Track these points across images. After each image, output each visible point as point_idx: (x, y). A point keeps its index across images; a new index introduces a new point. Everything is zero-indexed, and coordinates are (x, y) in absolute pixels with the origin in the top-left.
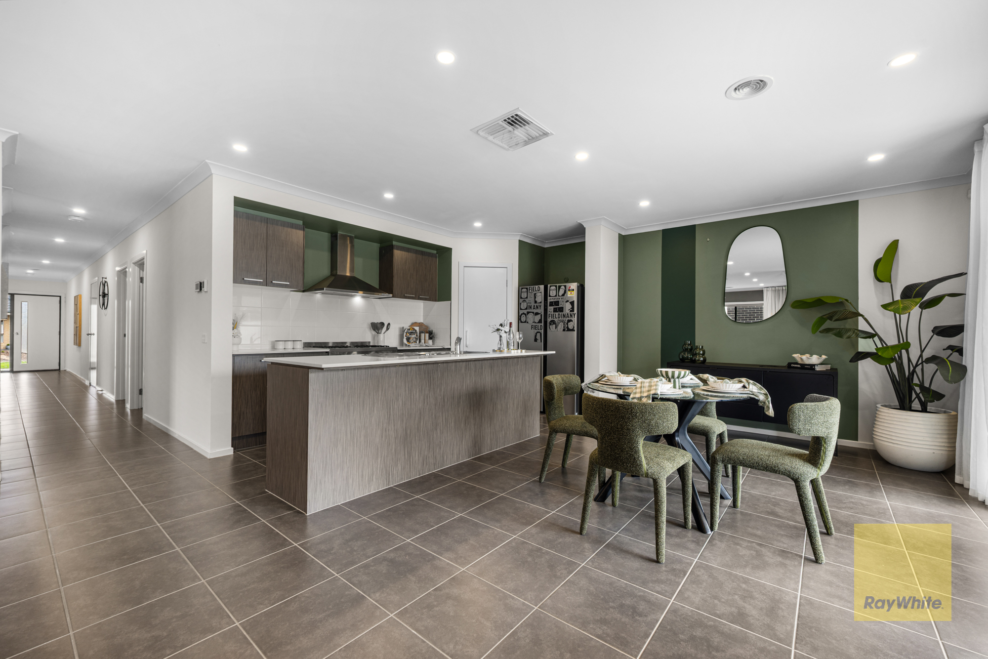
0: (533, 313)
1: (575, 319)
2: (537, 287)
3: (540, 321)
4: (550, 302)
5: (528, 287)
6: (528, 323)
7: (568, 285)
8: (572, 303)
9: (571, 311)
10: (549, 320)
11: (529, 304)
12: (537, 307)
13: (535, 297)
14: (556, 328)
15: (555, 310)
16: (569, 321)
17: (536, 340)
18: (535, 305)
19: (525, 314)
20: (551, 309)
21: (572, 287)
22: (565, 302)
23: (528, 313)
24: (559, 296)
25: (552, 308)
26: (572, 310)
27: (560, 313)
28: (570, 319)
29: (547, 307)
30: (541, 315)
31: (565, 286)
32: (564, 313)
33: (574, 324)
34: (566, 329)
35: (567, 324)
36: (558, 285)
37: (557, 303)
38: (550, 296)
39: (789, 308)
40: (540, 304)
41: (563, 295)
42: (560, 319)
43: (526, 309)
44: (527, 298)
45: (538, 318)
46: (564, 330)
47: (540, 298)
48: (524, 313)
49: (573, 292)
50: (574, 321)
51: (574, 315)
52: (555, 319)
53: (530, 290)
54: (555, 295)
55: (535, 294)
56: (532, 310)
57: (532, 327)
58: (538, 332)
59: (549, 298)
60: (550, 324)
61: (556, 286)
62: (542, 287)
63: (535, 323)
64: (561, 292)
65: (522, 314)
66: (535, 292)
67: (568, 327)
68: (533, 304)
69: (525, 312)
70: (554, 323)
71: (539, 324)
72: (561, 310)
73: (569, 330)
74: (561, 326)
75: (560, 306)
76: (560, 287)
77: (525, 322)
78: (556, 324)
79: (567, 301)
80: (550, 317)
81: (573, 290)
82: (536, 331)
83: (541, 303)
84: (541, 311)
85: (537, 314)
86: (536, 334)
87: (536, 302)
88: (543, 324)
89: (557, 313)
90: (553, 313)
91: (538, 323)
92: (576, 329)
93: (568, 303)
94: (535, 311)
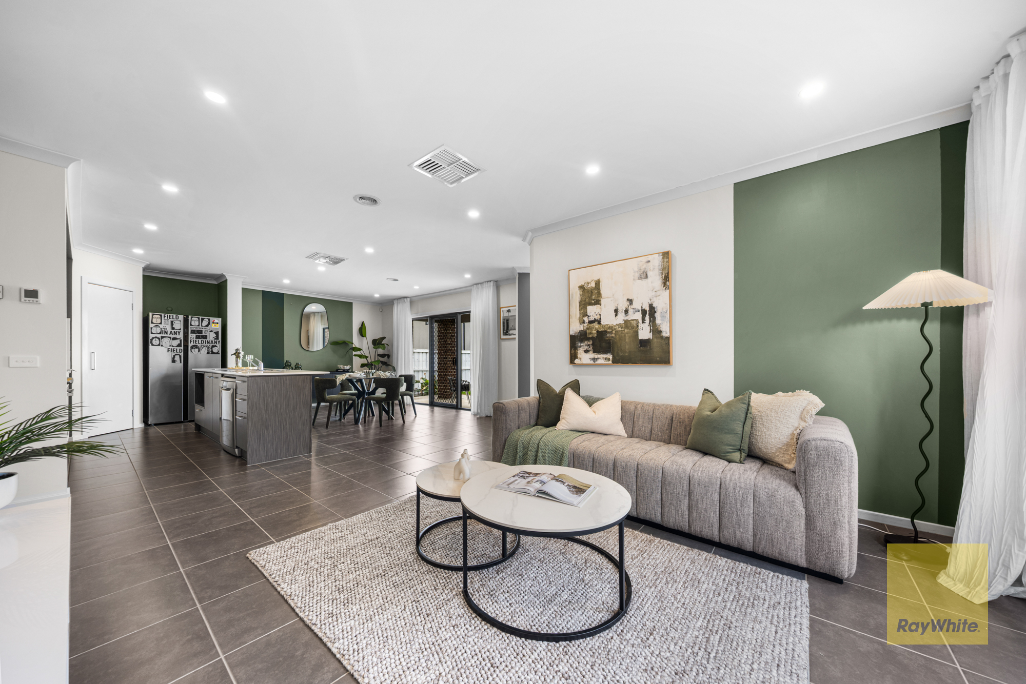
0: (170, 338)
1: (219, 346)
2: (175, 316)
3: (179, 345)
4: (192, 330)
5: (163, 314)
6: (162, 346)
7: (211, 319)
8: (217, 333)
9: (215, 339)
10: (190, 345)
11: (164, 330)
12: (175, 333)
13: (172, 325)
14: (199, 351)
15: (197, 337)
16: (213, 346)
17: (174, 361)
18: (173, 331)
19: (159, 339)
20: (192, 336)
21: (217, 321)
22: (209, 331)
23: (163, 337)
24: (202, 326)
25: (194, 335)
26: (217, 338)
27: (204, 340)
28: (214, 345)
29: (188, 334)
30: (181, 341)
31: (209, 320)
32: (208, 340)
33: (218, 348)
34: (211, 353)
35: (212, 348)
36: (200, 317)
37: (200, 332)
38: (191, 325)
39: (329, 345)
40: (179, 331)
41: (207, 326)
42: (204, 344)
43: (160, 333)
44: (161, 323)
45: (176, 343)
46: (208, 353)
47: (179, 325)
48: (156, 337)
49: (217, 325)
50: (218, 347)
51: (219, 342)
52: (198, 344)
53: (166, 318)
54: (198, 324)
55: (172, 322)
56: (168, 335)
57: (168, 350)
58: (176, 355)
59: (189, 326)
60: (192, 348)
61: (199, 318)
62: (181, 317)
63: (172, 346)
64: (205, 323)
65: (153, 338)
66: (172, 320)
67: (212, 351)
68: (169, 329)
69: (159, 336)
70: (197, 348)
71: (178, 348)
72: (205, 337)
73: (213, 353)
74: (205, 350)
75: (203, 334)
76: (203, 319)
77: (159, 345)
78: (199, 348)
79: (211, 331)
80: (192, 343)
81: (218, 323)
82: (174, 354)
83: (180, 329)
84: (181, 336)
85: (175, 339)
86: (174, 356)
87: (173, 328)
88: (182, 348)
89: (200, 340)
90: (195, 339)
91: (177, 346)
92: (220, 352)
93: (213, 333)
94: (172, 336)
